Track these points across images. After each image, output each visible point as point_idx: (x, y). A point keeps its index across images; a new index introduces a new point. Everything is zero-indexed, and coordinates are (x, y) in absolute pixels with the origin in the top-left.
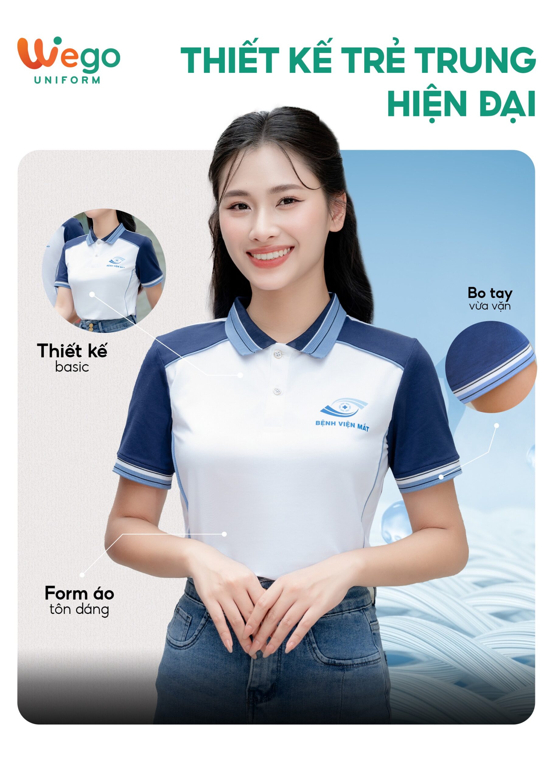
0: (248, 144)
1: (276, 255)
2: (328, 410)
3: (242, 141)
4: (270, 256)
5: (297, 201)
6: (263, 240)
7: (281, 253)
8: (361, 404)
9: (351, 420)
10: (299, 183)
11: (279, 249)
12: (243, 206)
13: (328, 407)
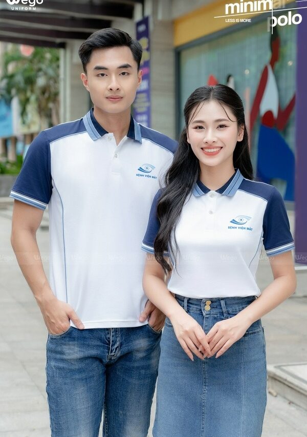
0: (205, 100)
1: (215, 150)
2: (233, 221)
3: (202, 98)
4: (212, 150)
5: (226, 126)
6: (210, 143)
7: (217, 149)
8: (249, 218)
9: (243, 226)
10: (228, 119)
11: (216, 147)
12: (201, 127)
13: (233, 220)
